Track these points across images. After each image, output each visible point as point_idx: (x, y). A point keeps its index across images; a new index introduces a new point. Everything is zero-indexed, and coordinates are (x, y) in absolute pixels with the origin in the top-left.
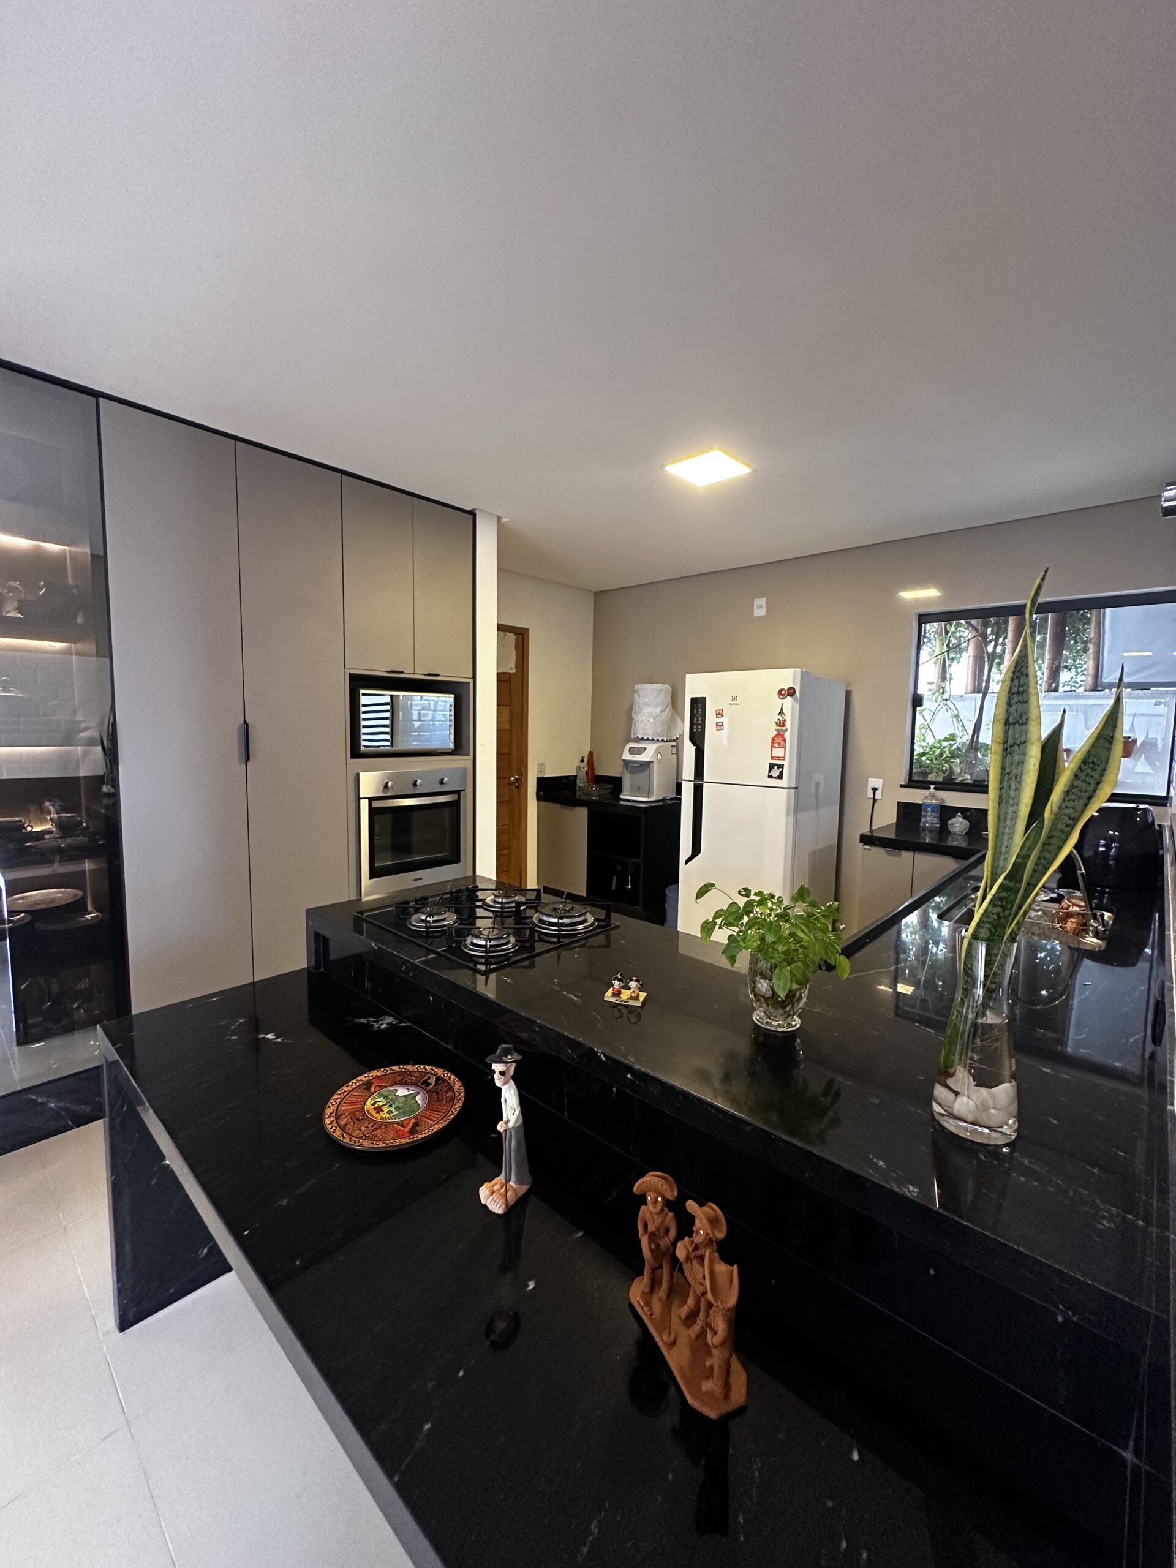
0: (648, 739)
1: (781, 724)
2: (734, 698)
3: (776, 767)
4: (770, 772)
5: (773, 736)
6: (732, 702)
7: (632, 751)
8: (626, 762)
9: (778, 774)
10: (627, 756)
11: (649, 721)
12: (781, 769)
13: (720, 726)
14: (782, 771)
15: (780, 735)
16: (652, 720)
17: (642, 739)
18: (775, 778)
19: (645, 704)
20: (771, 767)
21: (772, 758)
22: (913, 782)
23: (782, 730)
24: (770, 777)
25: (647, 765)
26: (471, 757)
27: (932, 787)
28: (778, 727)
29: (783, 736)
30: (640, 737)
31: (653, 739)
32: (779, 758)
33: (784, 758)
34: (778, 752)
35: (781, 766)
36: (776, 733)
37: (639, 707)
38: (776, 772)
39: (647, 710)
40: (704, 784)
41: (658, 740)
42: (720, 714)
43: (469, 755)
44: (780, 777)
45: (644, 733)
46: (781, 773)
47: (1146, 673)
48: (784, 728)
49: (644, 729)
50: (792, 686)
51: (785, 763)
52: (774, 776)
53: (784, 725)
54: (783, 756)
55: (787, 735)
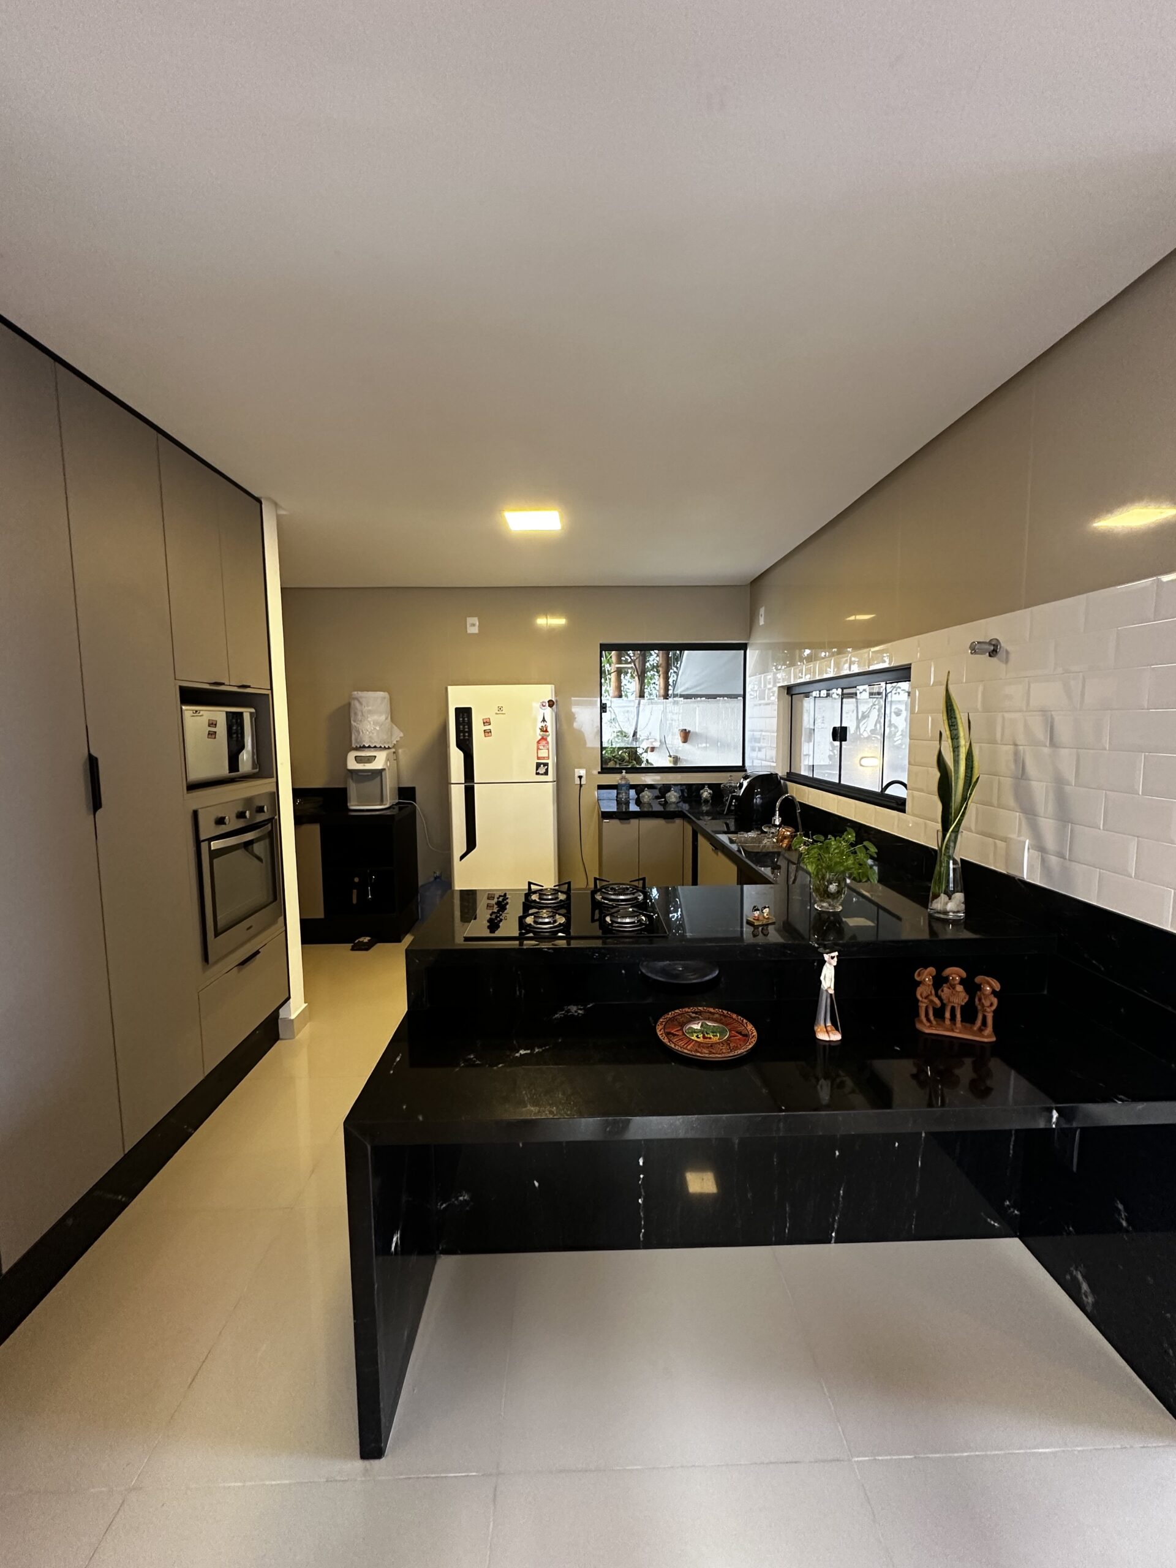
0: (375, 747)
1: (544, 730)
2: (500, 709)
3: (542, 766)
4: (537, 769)
5: (538, 740)
6: (498, 712)
7: (358, 759)
8: (352, 772)
9: (544, 771)
10: (352, 765)
11: (375, 729)
12: (546, 767)
13: (487, 733)
14: (548, 768)
15: (543, 739)
16: (378, 728)
17: (369, 747)
18: (542, 774)
19: (370, 712)
20: (538, 765)
21: (538, 758)
22: (604, 770)
23: (546, 735)
24: (537, 774)
25: (380, 772)
26: (275, 779)
27: (624, 771)
28: (542, 733)
29: (546, 739)
30: (367, 746)
31: (381, 747)
32: (544, 758)
33: (548, 758)
34: (543, 753)
35: (546, 764)
36: (540, 737)
37: (363, 715)
38: (542, 770)
39: (372, 718)
40: (475, 785)
41: (385, 747)
42: (487, 722)
43: (273, 777)
44: (546, 773)
45: (370, 741)
46: (547, 770)
47: (698, 688)
48: (547, 733)
49: (370, 737)
50: (550, 699)
51: (550, 762)
52: (540, 772)
53: (546, 731)
54: (547, 755)
55: (549, 739)
